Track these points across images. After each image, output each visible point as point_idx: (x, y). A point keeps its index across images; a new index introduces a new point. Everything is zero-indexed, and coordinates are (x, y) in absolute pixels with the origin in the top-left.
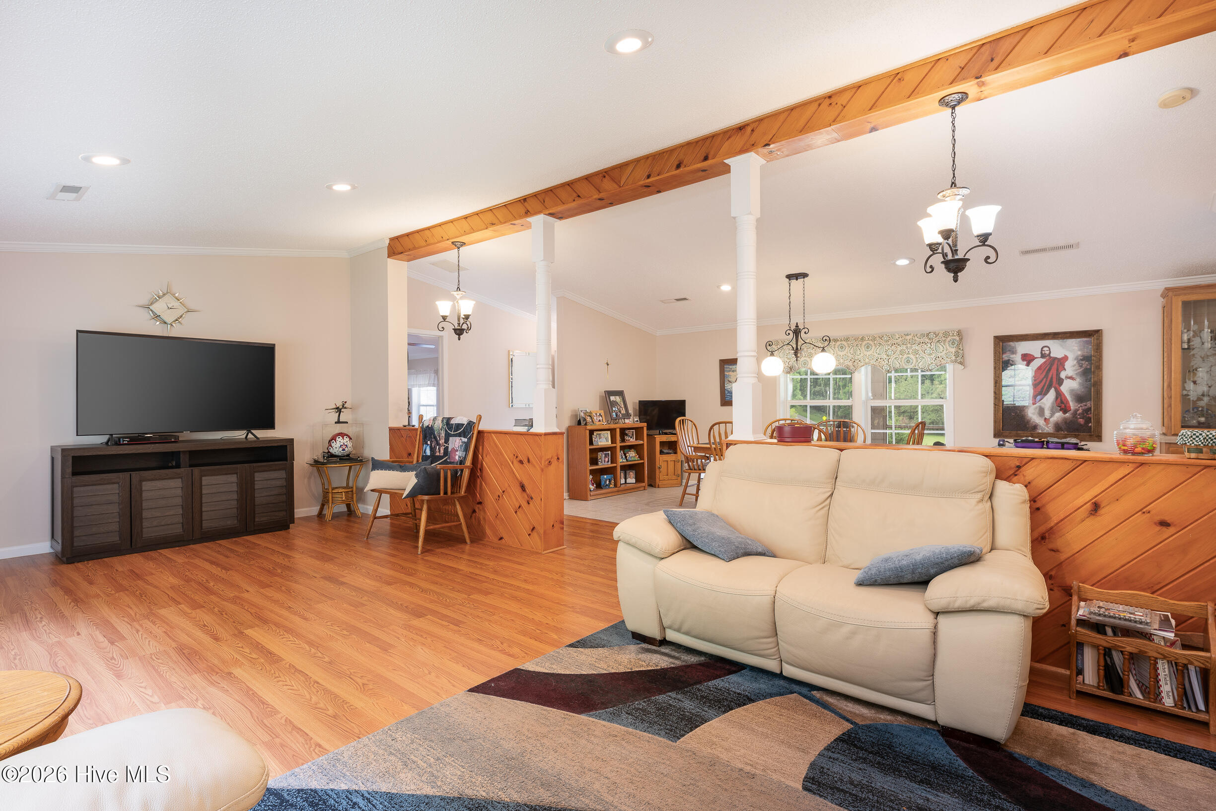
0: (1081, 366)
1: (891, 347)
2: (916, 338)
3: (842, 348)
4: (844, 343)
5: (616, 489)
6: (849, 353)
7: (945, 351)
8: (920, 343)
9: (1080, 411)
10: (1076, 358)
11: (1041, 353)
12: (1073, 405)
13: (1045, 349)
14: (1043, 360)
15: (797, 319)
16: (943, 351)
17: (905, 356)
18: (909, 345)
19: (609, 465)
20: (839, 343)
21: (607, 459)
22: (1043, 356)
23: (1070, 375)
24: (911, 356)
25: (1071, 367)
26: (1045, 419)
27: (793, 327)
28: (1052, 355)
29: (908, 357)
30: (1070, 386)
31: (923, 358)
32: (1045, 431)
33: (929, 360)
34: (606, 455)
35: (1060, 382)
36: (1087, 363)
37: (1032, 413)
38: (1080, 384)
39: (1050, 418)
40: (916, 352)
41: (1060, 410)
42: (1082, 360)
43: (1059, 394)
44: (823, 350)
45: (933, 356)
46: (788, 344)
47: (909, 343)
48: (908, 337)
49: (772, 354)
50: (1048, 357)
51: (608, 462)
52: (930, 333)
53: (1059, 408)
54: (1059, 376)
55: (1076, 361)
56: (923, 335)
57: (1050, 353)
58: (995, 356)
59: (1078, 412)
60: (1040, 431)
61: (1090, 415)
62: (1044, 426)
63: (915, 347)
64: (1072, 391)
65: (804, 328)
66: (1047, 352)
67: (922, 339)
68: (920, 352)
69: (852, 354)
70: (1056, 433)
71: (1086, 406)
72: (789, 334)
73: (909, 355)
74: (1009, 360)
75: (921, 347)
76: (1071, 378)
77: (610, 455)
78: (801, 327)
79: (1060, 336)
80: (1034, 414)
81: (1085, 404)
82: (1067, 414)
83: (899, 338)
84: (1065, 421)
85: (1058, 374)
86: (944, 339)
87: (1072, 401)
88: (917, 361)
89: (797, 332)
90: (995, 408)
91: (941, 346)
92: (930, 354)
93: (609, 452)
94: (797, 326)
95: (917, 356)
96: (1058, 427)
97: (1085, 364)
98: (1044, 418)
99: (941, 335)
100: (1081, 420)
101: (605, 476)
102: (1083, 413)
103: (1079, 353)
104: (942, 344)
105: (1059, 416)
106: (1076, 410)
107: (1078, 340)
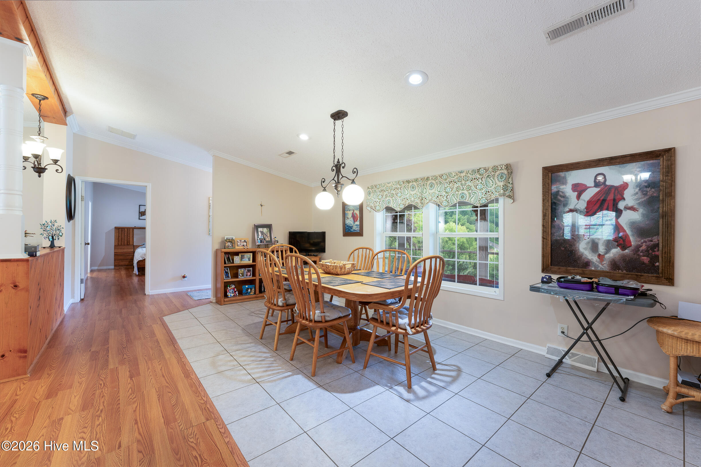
0: (645, 195)
1: (449, 185)
2: (469, 175)
3: (413, 188)
4: (414, 183)
5: (254, 295)
6: (418, 192)
7: (494, 186)
8: (473, 179)
9: (644, 247)
10: (640, 185)
11: (595, 181)
12: (633, 240)
13: (600, 177)
14: (597, 190)
15: (338, 156)
16: (492, 185)
17: (460, 192)
18: (463, 182)
19: (251, 278)
20: (411, 184)
21: (249, 274)
22: (597, 184)
23: (630, 205)
24: (466, 192)
25: (631, 196)
26: (599, 255)
27: (336, 163)
28: (608, 183)
29: (463, 193)
30: (632, 217)
31: (475, 193)
32: (599, 269)
33: (480, 194)
34: (249, 271)
35: (618, 213)
36: (653, 190)
37: (584, 249)
38: (643, 215)
39: (606, 253)
40: (469, 188)
41: (618, 246)
42: (646, 187)
44: (353, 182)
45: (484, 191)
46: (333, 179)
47: (463, 180)
48: (462, 175)
49: (325, 190)
50: (602, 186)
51: (250, 275)
52: (480, 168)
53: (616, 244)
54: (617, 206)
55: (638, 188)
56: (474, 171)
57: (605, 180)
58: (543, 188)
59: (641, 249)
60: (593, 269)
61: (657, 253)
62: (598, 264)
63: (469, 183)
64: (633, 225)
66: (602, 181)
67: (474, 176)
68: (473, 188)
69: (420, 193)
70: (612, 272)
71: (652, 241)
72: (334, 170)
73: (464, 192)
74: (559, 191)
75: (474, 183)
76: (632, 208)
77: (252, 270)
78: (340, 162)
79: (618, 160)
80: (585, 249)
81: (650, 239)
82: (627, 251)
83: (455, 175)
84: (624, 258)
85: (615, 204)
86: (493, 173)
87: (633, 235)
88: (470, 197)
89: (338, 167)
90: (543, 241)
91: (490, 181)
92: (481, 189)
93: (251, 269)
95: (470, 191)
96: (614, 265)
97: (651, 192)
98: (597, 254)
99: (490, 170)
100: (646, 258)
101: (247, 286)
102: (647, 251)
104: (491, 178)
105: (615, 252)
106: (638, 247)
107: (643, 163)
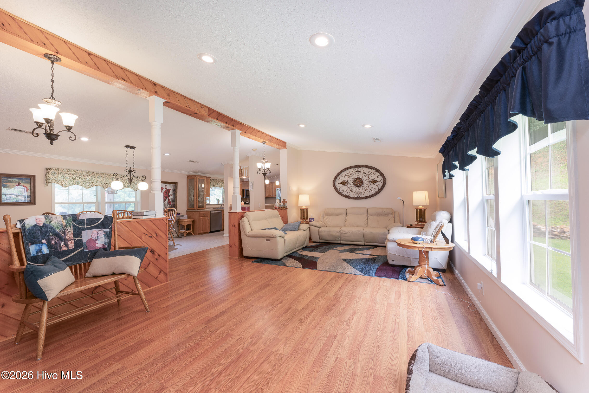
3: (99, 177)
4: (101, 175)
10: (172, 190)
12: (171, 203)
13: (166, 186)
14: (165, 190)
15: (130, 166)
22: (165, 188)
23: (171, 194)
27: (129, 169)
30: (171, 197)
35: (169, 196)
39: (167, 207)
42: (174, 190)
43: (169, 200)
44: (143, 181)
46: (126, 176)
49: (117, 179)
53: (169, 204)
64: (171, 199)
65: (134, 170)
66: (166, 187)
72: (127, 172)
76: (171, 195)
78: (132, 169)
82: (170, 206)
85: (169, 194)
89: (130, 171)
94: (130, 169)
98: (165, 207)
103: (173, 188)
106: (172, 204)
107: (173, 184)
